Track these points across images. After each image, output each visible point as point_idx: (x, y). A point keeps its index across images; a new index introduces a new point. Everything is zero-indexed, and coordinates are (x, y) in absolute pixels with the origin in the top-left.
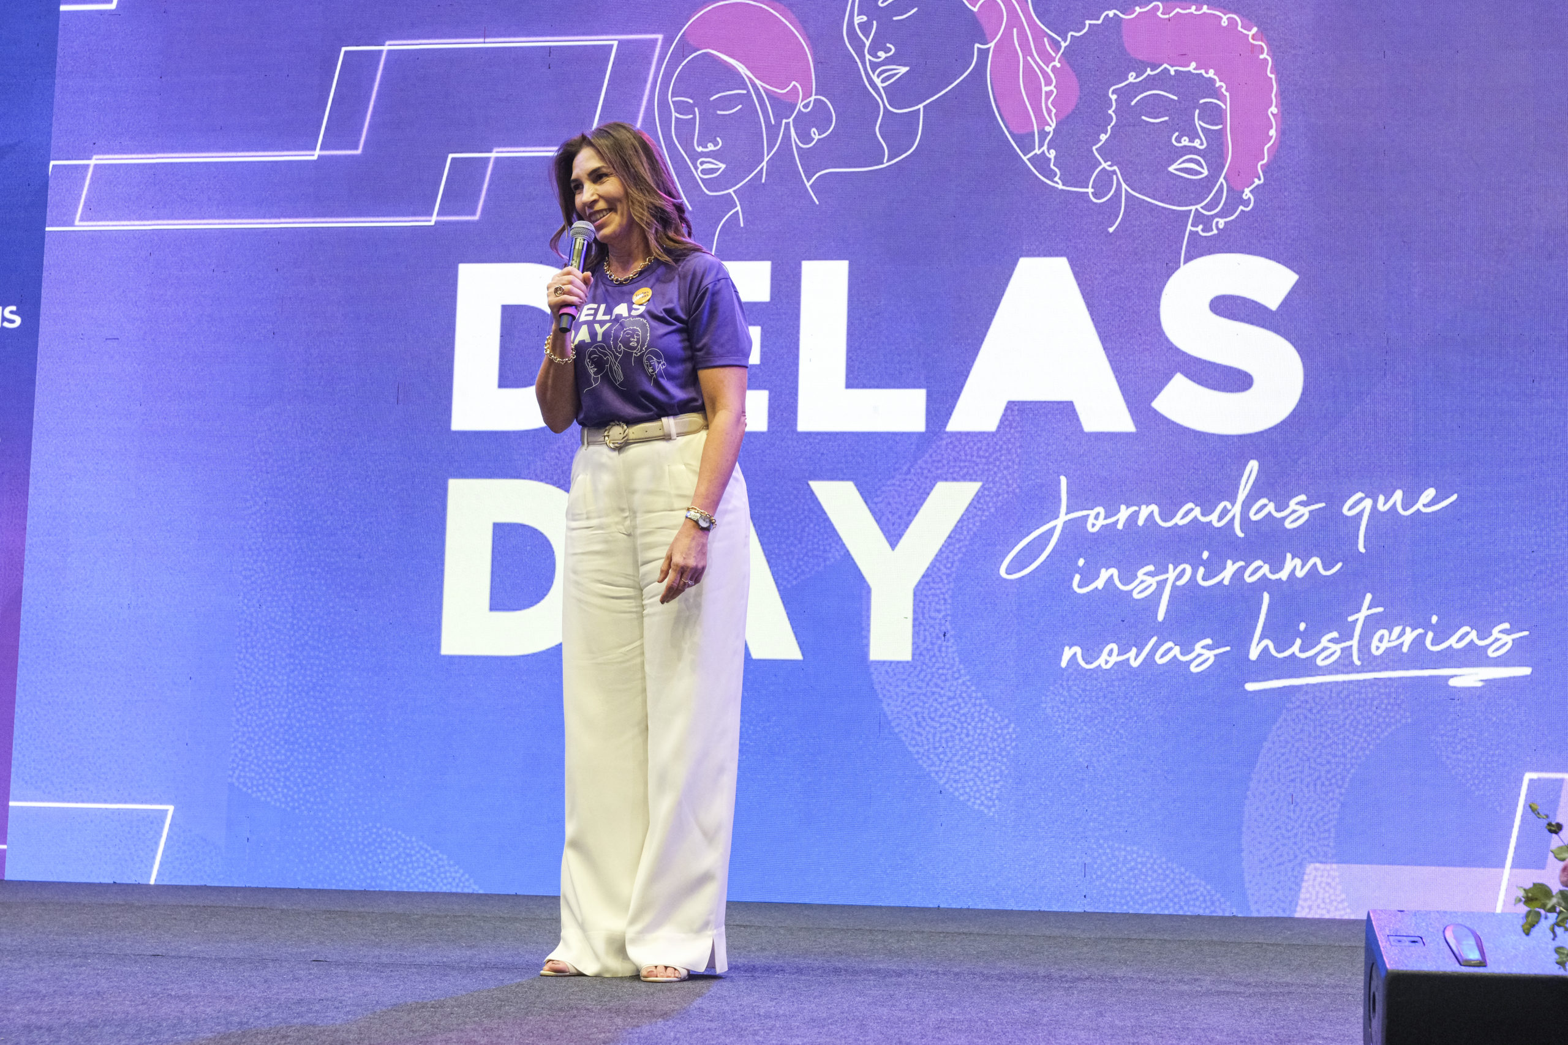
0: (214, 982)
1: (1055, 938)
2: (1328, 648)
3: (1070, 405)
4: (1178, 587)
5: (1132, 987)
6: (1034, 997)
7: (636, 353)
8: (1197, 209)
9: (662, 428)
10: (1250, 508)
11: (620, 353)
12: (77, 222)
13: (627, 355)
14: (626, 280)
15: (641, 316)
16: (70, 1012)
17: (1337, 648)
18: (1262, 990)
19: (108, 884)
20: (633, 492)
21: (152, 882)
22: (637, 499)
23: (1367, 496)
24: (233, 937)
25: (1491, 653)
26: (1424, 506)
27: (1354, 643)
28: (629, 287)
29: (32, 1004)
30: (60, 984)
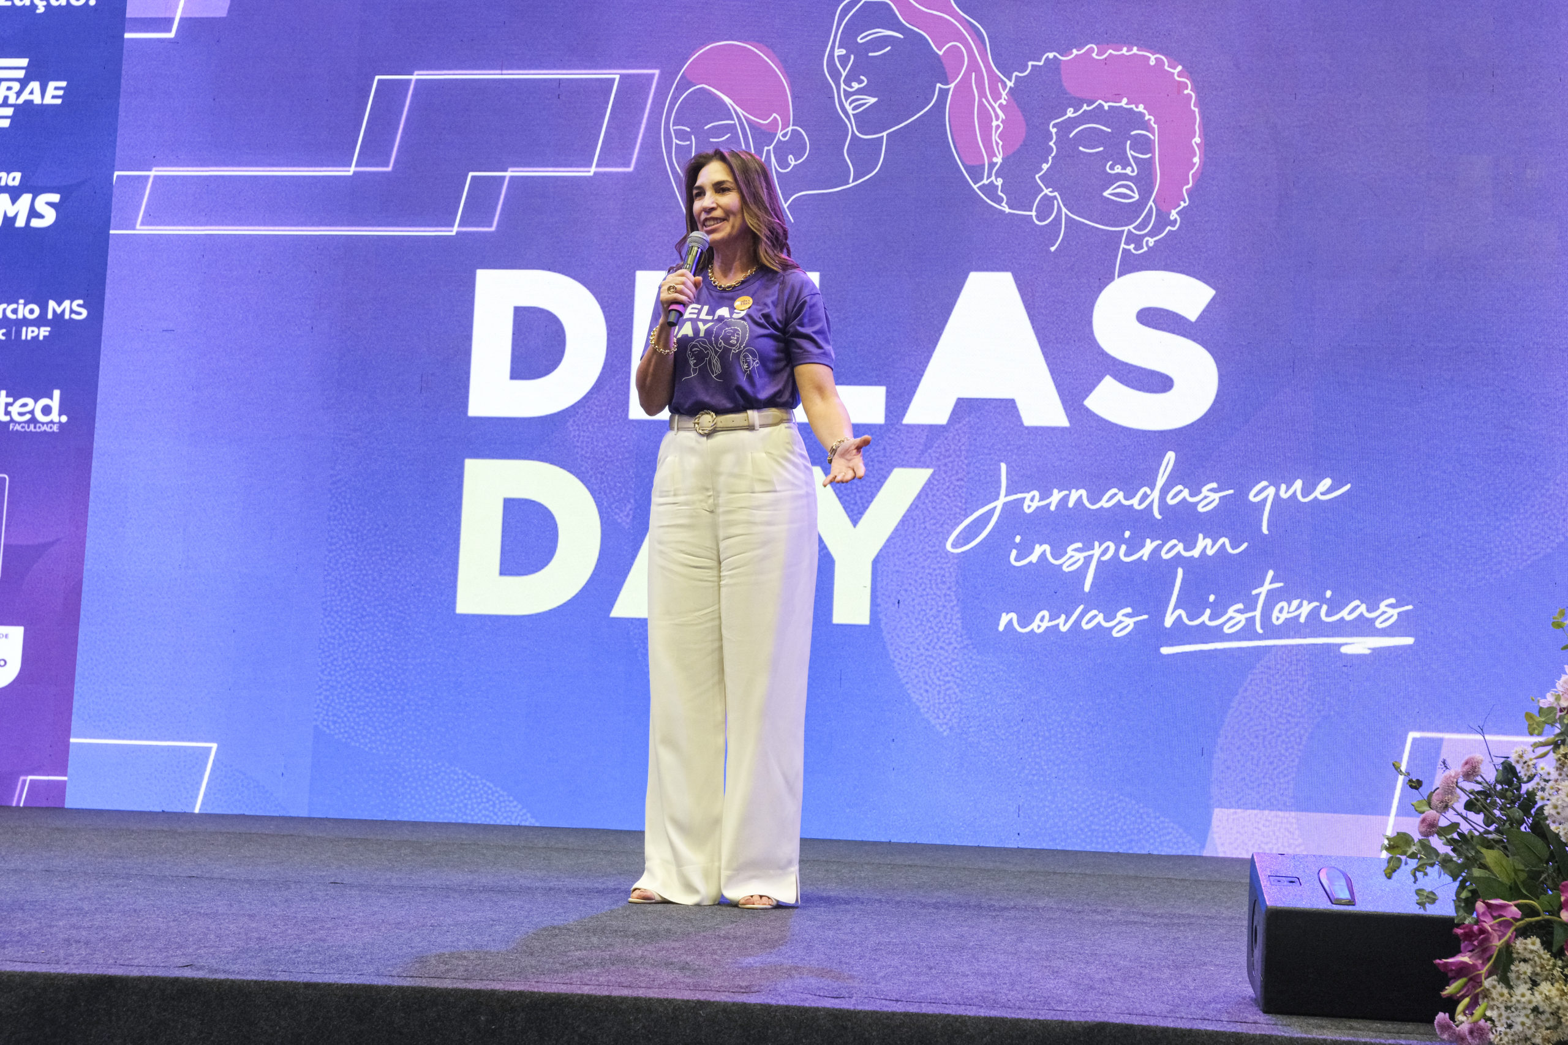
0: (240, 902)
1: (988, 871)
2: (1235, 617)
3: (1013, 401)
4: (1104, 562)
5: (1051, 916)
6: (964, 924)
7: (734, 350)
8: (1129, 231)
9: (747, 419)
10: (1168, 492)
11: (720, 348)
12: (138, 227)
13: (726, 351)
14: (729, 287)
15: (742, 318)
16: (108, 927)
17: (1242, 618)
18: (1166, 921)
19: (159, 813)
20: (719, 474)
21: (197, 811)
22: (722, 479)
23: (1271, 484)
24: (263, 861)
25: (1378, 625)
26: (1322, 494)
27: (1257, 614)
28: (730, 294)
29: (74, 920)
30: (102, 902)
